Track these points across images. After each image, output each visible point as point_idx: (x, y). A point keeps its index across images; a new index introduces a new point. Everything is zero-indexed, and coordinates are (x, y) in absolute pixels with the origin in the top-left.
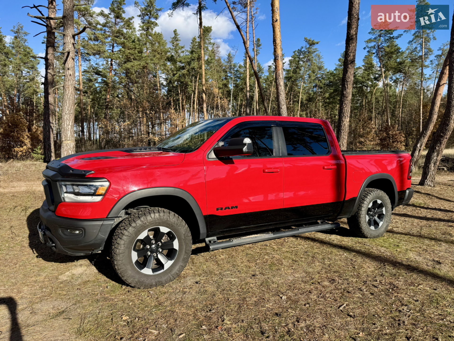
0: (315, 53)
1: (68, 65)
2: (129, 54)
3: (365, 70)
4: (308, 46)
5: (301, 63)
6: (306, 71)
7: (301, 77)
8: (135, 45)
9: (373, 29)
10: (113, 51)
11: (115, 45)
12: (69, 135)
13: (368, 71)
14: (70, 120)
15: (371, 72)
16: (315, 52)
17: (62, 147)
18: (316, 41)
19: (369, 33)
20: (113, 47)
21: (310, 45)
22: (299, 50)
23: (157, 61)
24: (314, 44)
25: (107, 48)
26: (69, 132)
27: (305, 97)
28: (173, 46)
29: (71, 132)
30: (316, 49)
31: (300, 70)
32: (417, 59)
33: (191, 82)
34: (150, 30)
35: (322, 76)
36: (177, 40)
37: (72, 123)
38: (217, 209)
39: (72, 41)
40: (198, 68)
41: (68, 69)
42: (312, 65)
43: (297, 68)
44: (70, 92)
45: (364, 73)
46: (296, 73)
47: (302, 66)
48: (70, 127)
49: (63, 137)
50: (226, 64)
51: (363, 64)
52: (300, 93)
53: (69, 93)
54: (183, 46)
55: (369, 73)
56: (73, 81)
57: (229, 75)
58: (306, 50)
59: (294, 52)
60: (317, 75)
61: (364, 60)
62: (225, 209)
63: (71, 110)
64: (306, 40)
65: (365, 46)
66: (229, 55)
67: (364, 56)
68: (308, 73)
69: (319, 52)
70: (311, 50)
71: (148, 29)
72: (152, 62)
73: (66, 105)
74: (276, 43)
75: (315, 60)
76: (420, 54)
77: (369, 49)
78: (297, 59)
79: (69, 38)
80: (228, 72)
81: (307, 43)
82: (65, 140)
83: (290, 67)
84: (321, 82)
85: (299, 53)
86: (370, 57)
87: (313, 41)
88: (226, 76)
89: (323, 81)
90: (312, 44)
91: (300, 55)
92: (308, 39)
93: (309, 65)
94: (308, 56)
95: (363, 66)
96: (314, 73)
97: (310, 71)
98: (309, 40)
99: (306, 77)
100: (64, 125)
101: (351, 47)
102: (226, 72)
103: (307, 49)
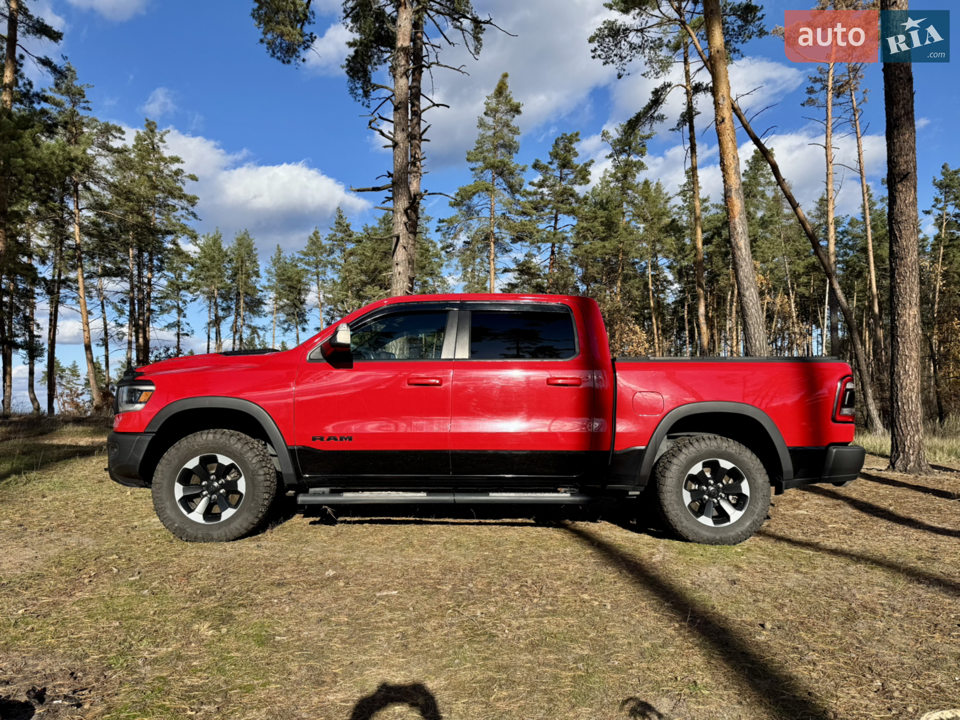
1: (397, 258)
10: (555, 228)
11: (560, 216)
20: (556, 221)
25: (544, 225)
28: (685, 201)
34: (629, 179)
38: (314, 439)
41: (397, 264)
54: (705, 197)
62: (329, 439)
71: (625, 177)
79: (399, 215)
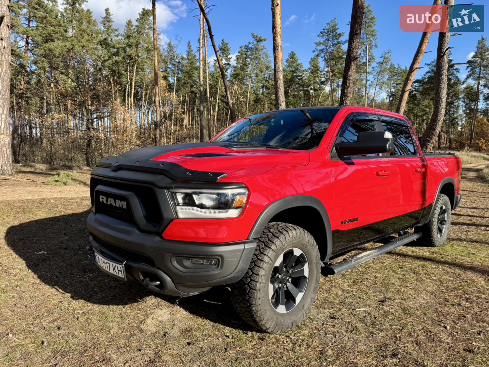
0: (263, 51)
1: (1, 34)
2: (52, 32)
3: (312, 73)
4: (255, 43)
5: (249, 60)
6: (254, 69)
7: (248, 75)
9: (321, 33)
10: (29, 26)
12: (3, 126)
13: (314, 75)
15: (317, 75)
16: (262, 49)
18: (263, 38)
19: (318, 36)
21: (258, 42)
22: (246, 46)
24: (261, 41)
25: (23, 21)
26: (3, 123)
27: (252, 98)
30: (263, 46)
31: (248, 68)
32: (361, 65)
33: (126, 71)
35: (269, 76)
36: (109, 21)
37: (7, 111)
40: (135, 56)
41: (2, 39)
42: (259, 63)
43: (245, 65)
44: (4, 70)
45: (311, 76)
46: (243, 70)
47: (249, 64)
48: (3, 116)
50: (166, 54)
51: (309, 66)
52: (248, 93)
53: (2, 71)
54: (116, 28)
55: (315, 77)
56: (9, 56)
57: (170, 66)
58: (253, 47)
59: (241, 47)
60: (264, 75)
61: (310, 63)
63: (5, 94)
64: (254, 36)
65: (314, 49)
66: (169, 45)
67: (310, 59)
68: (255, 72)
69: (267, 50)
70: (259, 47)
71: (74, 3)
72: (80, 44)
74: (276, 31)
75: (263, 58)
76: (364, 60)
77: (318, 52)
78: (244, 56)
80: (168, 63)
81: (254, 39)
83: (237, 63)
84: (268, 83)
85: (246, 49)
86: (316, 60)
87: (261, 37)
88: (166, 67)
89: (270, 82)
90: (260, 41)
91: (247, 52)
92: (255, 34)
93: (256, 63)
94: (256, 53)
95: (309, 69)
96: (261, 72)
97: (258, 70)
98: (257, 37)
99: (253, 75)
101: (355, 43)
102: (167, 63)
103: (254, 45)
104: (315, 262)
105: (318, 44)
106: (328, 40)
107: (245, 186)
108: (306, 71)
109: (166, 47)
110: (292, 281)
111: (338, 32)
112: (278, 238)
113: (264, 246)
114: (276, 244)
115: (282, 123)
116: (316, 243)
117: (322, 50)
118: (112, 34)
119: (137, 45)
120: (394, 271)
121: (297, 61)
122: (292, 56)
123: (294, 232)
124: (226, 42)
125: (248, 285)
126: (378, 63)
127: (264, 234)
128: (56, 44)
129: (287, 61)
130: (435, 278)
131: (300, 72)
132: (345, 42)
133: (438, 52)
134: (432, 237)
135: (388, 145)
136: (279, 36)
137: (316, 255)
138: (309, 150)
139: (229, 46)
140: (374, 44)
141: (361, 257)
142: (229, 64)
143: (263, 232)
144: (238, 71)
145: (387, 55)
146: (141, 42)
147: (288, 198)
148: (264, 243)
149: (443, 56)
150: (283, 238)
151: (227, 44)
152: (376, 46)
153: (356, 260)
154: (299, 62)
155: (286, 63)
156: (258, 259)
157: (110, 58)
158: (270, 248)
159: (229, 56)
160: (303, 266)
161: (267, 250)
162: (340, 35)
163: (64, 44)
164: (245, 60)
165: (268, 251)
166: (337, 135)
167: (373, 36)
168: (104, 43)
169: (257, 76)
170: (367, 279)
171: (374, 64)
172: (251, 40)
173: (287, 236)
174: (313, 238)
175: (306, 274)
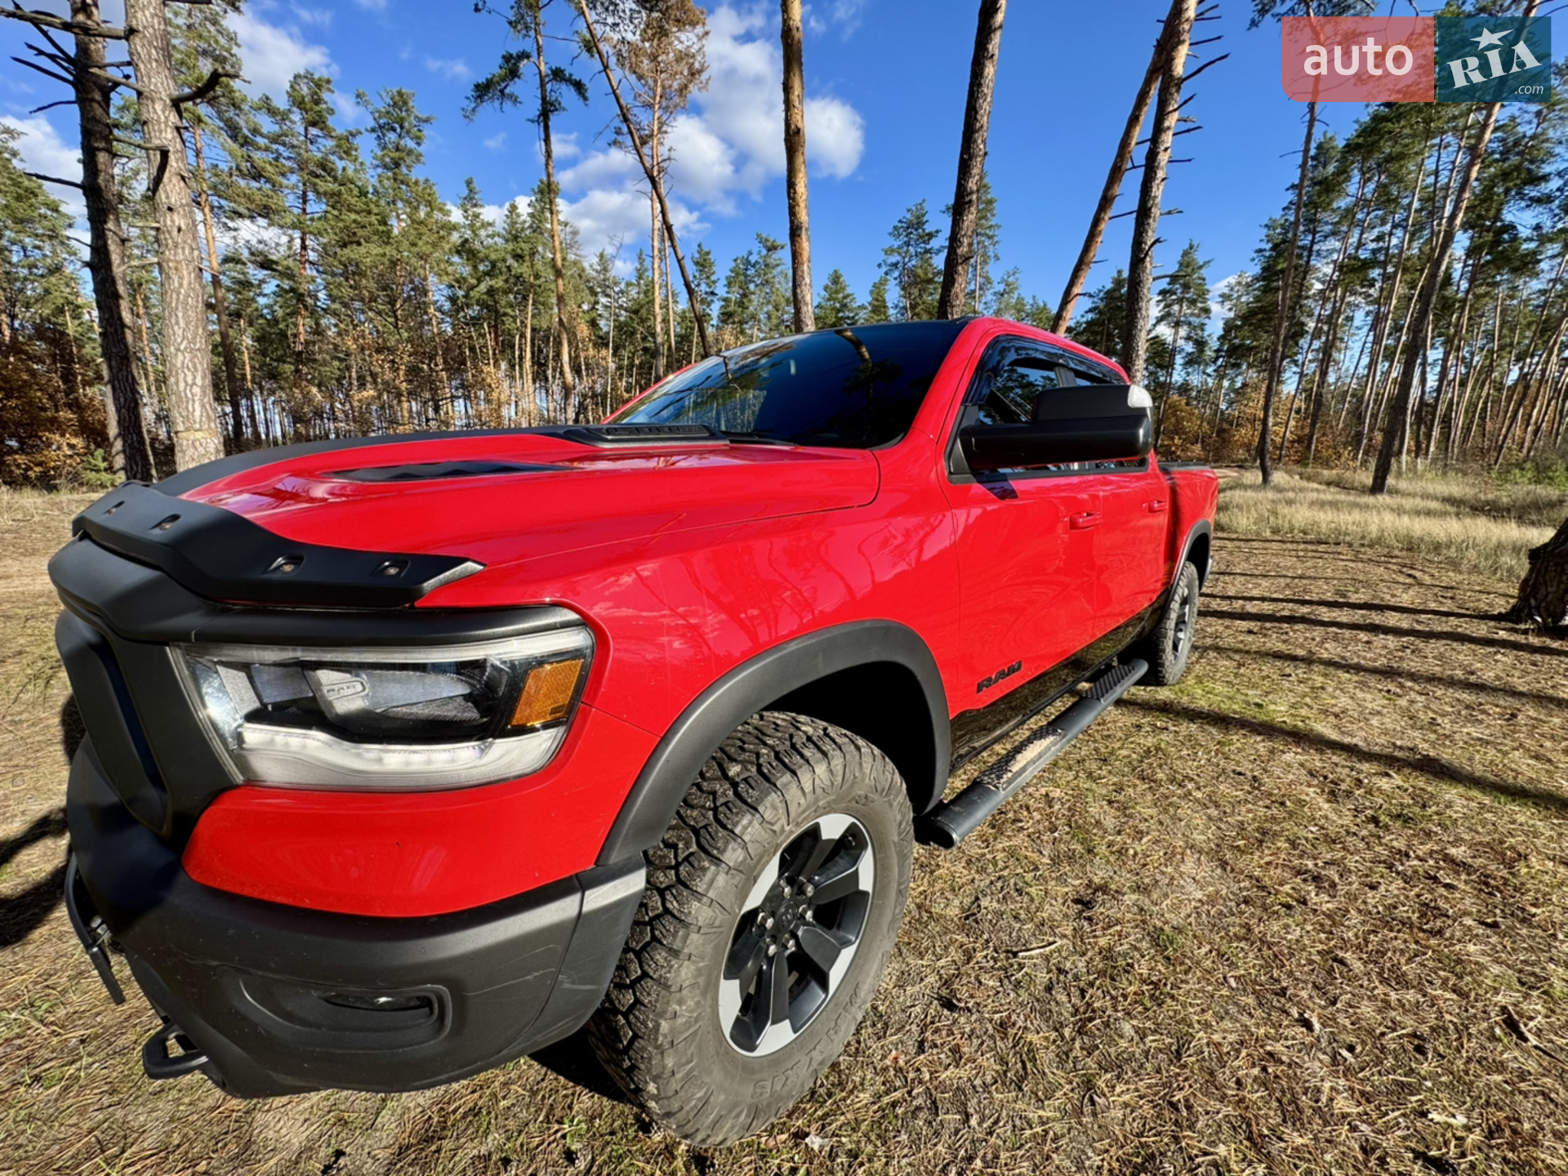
0: (779, 269)
1: (168, 197)
2: (354, 225)
3: (873, 311)
4: (764, 252)
5: (752, 286)
6: (763, 304)
7: (753, 317)
8: (366, 204)
9: (895, 228)
10: (304, 212)
11: (311, 195)
12: (197, 413)
14: (196, 369)
16: (777, 265)
17: (177, 449)
18: (779, 242)
19: (890, 234)
20: (305, 202)
21: (769, 250)
22: (744, 257)
23: (427, 249)
24: (775, 248)
25: (290, 200)
26: (197, 405)
28: (466, 218)
29: (203, 406)
30: (779, 259)
31: (751, 301)
34: (404, 170)
36: (475, 205)
37: (203, 378)
39: (173, 118)
40: (530, 276)
41: (170, 209)
42: (773, 293)
43: (744, 295)
44: (185, 283)
46: (742, 306)
47: (753, 294)
48: (196, 390)
49: (179, 420)
50: (595, 275)
51: (869, 300)
53: (181, 285)
56: (192, 249)
58: (759, 260)
59: (734, 261)
60: (782, 315)
61: (871, 292)
63: (194, 338)
64: (762, 241)
65: (880, 261)
66: (601, 257)
68: (765, 309)
70: (771, 261)
71: (397, 165)
72: (415, 250)
73: (177, 323)
77: (888, 268)
78: (742, 277)
79: (158, 107)
81: (761, 245)
82: (187, 430)
83: (728, 292)
85: (744, 264)
86: (882, 285)
87: (773, 241)
90: (772, 248)
91: (747, 269)
92: (764, 235)
93: (767, 293)
94: (765, 274)
95: (869, 304)
96: (778, 310)
97: (770, 307)
98: (767, 241)
99: (762, 317)
100: (177, 383)
103: (761, 257)
104: (896, 838)
105: (889, 251)
106: (908, 244)
107: (572, 616)
108: (862, 307)
109: (595, 260)
110: (815, 917)
111: (928, 228)
112: (756, 810)
113: (694, 848)
114: (746, 838)
115: (793, 370)
116: (901, 774)
117: (895, 265)
118: (483, 233)
119: (533, 254)
120: (1090, 775)
121: (843, 289)
122: (836, 279)
123: (821, 769)
124: (705, 249)
125: (626, 1015)
126: (995, 294)
127: (699, 787)
128: (362, 250)
129: (826, 288)
130: (1199, 795)
131: (851, 310)
132: (939, 251)
133: (1133, 252)
134: (1162, 665)
135: (1141, 432)
136: (802, 205)
137: (899, 817)
138: (877, 450)
139: (711, 257)
140: (991, 254)
141: (1023, 769)
142: (713, 293)
143: (702, 775)
144: (732, 308)
145: (1011, 279)
146: (540, 249)
147: (793, 646)
148: (696, 831)
149: (1143, 260)
150: (774, 808)
151: (708, 253)
152: (997, 258)
153: (1009, 782)
154: (848, 291)
155: (823, 293)
156: (667, 911)
157: (479, 281)
158: (717, 861)
159: (713, 278)
160: (855, 860)
161: (704, 870)
162: (931, 236)
163: (381, 251)
164: (744, 286)
165: (709, 875)
166: (964, 401)
167: (990, 237)
168: (465, 249)
169: (769, 318)
170: (1028, 808)
171: (989, 296)
172: (756, 247)
173: (793, 793)
174: (890, 765)
175: (866, 883)
